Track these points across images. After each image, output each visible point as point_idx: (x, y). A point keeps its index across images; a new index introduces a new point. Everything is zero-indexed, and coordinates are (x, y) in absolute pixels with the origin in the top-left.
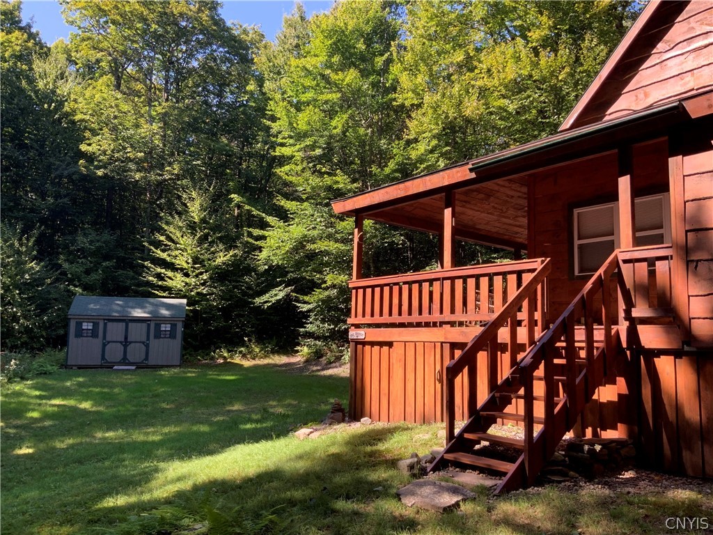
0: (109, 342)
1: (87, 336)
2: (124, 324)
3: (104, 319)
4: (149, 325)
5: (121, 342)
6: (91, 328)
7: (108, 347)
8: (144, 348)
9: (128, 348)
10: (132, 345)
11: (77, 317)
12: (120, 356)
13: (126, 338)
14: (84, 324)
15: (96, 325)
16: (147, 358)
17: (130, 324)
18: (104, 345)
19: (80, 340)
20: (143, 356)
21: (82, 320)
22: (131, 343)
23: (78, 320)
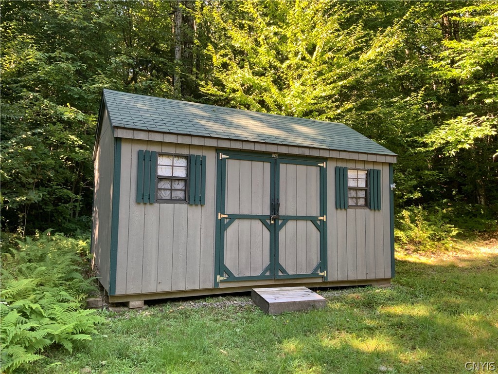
0: (232, 218)
1: (171, 201)
2: (267, 166)
3: (218, 150)
4: (323, 173)
5: (262, 219)
6: (181, 173)
7: (230, 234)
8: (315, 234)
9: (282, 234)
10: (290, 224)
11: (142, 136)
12: (260, 261)
13: (275, 206)
14: (162, 160)
15: (195, 165)
16: (323, 264)
17: (282, 167)
18: (221, 228)
19: (152, 210)
20: (315, 260)
21: (157, 149)
22: (287, 219)
23: (144, 148)
